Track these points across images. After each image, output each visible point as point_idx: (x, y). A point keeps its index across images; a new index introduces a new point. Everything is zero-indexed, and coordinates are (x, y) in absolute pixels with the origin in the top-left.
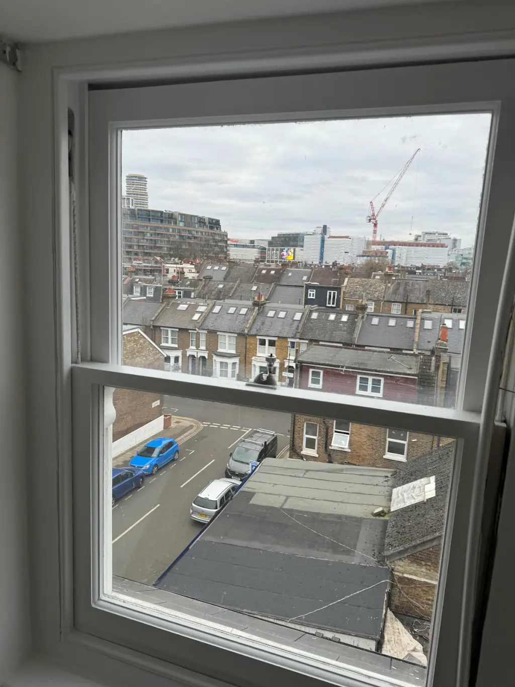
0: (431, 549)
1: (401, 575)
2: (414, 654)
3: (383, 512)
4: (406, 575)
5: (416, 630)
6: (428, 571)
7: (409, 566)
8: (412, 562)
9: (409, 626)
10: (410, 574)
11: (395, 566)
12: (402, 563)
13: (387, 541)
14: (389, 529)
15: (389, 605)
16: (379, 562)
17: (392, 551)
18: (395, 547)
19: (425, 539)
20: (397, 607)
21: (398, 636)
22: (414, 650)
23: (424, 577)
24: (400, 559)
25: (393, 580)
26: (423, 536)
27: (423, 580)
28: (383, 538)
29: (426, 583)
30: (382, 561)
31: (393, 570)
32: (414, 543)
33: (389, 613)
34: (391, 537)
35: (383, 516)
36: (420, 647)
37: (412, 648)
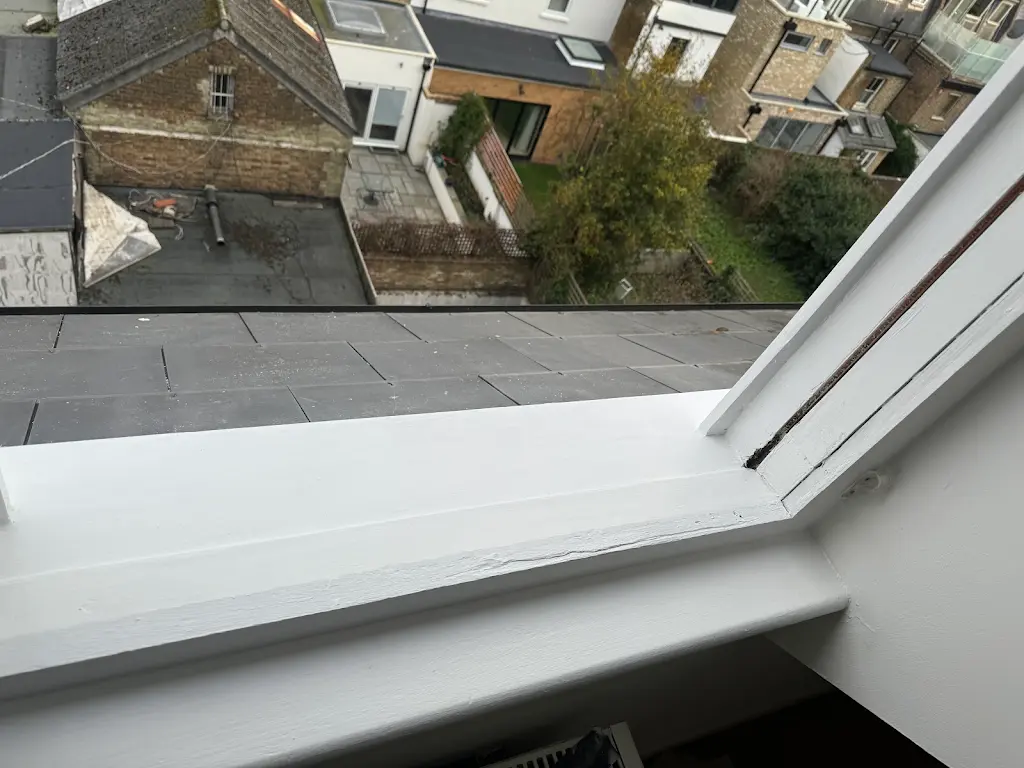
0: (139, 82)
1: (95, 128)
2: (136, 235)
3: (43, 23)
4: (105, 128)
5: (134, 204)
6: (140, 118)
7: (106, 112)
8: (111, 105)
9: (122, 200)
10: (111, 125)
11: (82, 114)
12: (93, 110)
13: (59, 75)
14: (61, 54)
15: (85, 176)
16: (52, 112)
17: (71, 91)
18: (77, 84)
19: (127, 65)
20: (98, 177)
21: (107, 217)
22: (136, 230)
23: (134, 126)
24: (89, 104)
25: (83, 138)
26: (123, 62)
27: (134, 131)
28: (53, 69)
29: (138, 135)
30: (57, 109)
31: (79, 122)
32: (108, 75)
33: (89, 189)
34: (67, 68)
35: (47, 31)
36: (143, 224)
37: (132, 228)
